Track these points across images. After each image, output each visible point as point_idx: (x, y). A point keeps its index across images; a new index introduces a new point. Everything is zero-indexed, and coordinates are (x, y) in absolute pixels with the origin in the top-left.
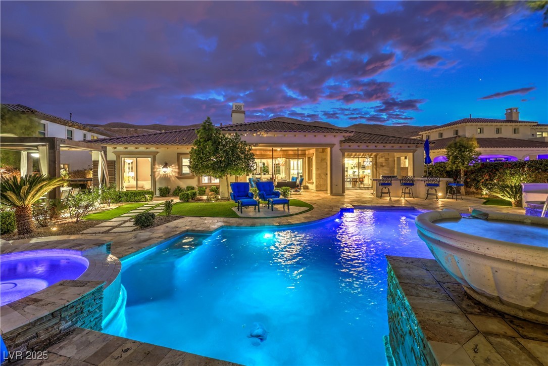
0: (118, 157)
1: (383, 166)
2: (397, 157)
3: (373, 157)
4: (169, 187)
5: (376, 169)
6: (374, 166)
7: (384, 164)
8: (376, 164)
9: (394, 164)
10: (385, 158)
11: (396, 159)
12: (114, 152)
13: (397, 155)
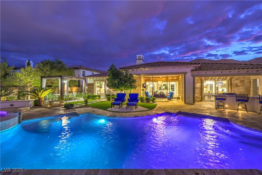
0: (94, 82)
1: (238, 86)
2: (253, 80)
3: (228, 80)
4: (110, 94)
5: (231, 88)
6: (229, 86)
7: (239, 85)
8: (231, 84)
9: (250, 85)
10: (240, 80)
11: (252, 81)
12: (93, 80)
13: (252, 77)
